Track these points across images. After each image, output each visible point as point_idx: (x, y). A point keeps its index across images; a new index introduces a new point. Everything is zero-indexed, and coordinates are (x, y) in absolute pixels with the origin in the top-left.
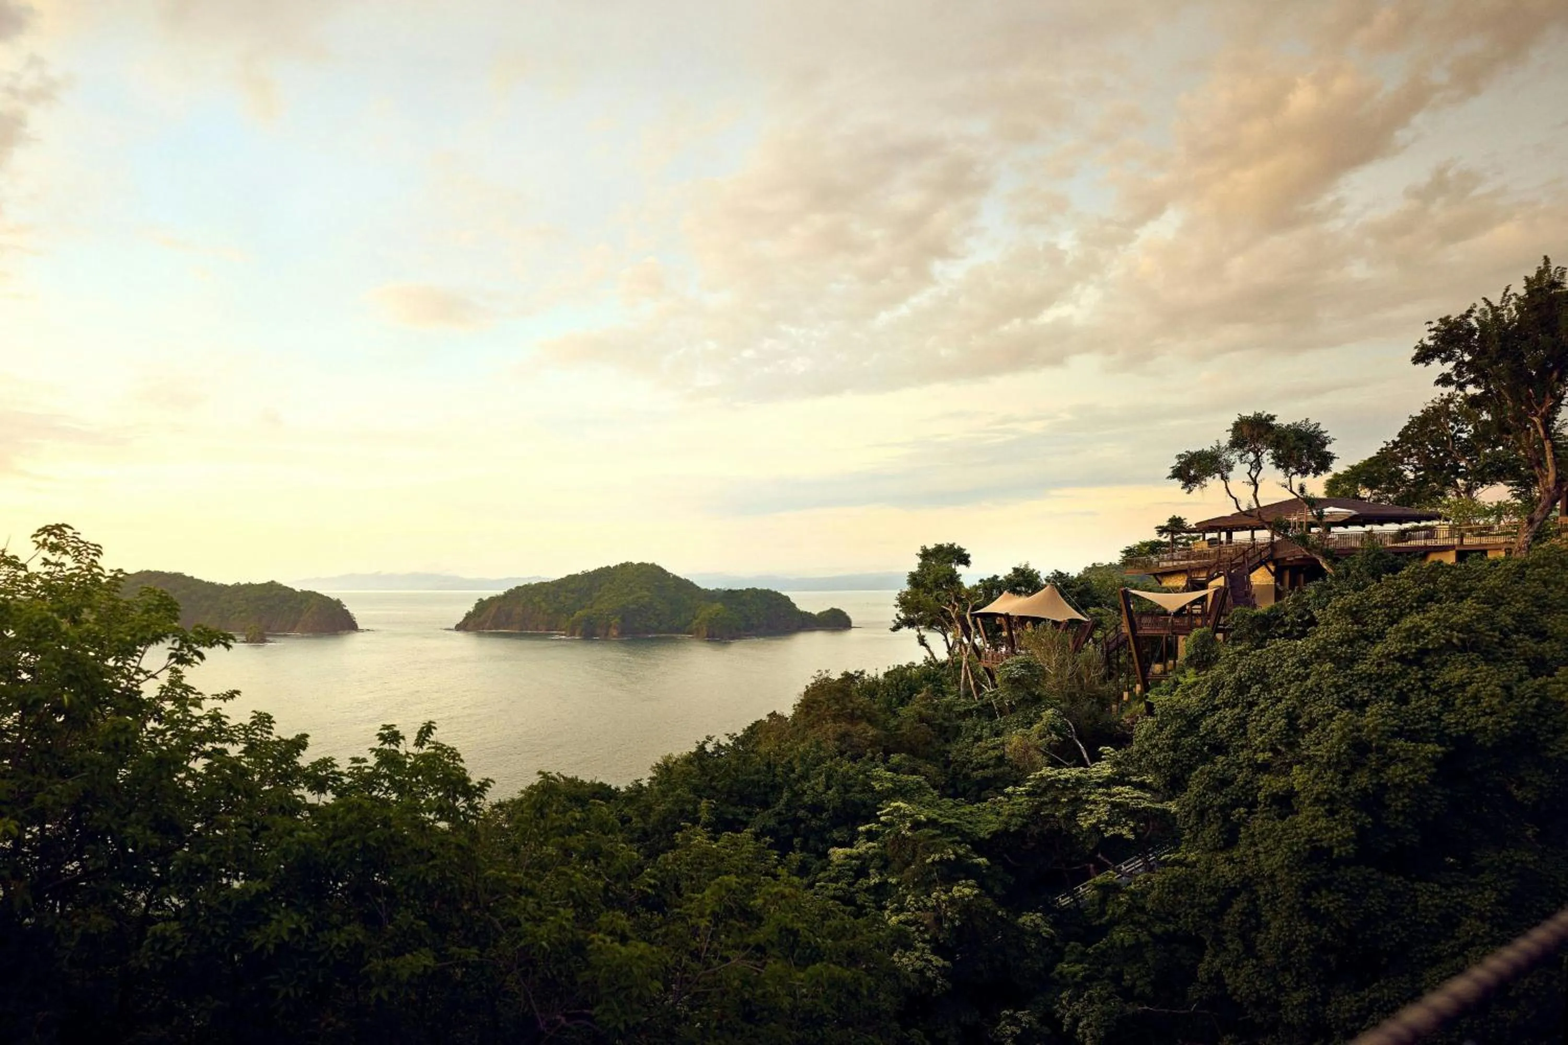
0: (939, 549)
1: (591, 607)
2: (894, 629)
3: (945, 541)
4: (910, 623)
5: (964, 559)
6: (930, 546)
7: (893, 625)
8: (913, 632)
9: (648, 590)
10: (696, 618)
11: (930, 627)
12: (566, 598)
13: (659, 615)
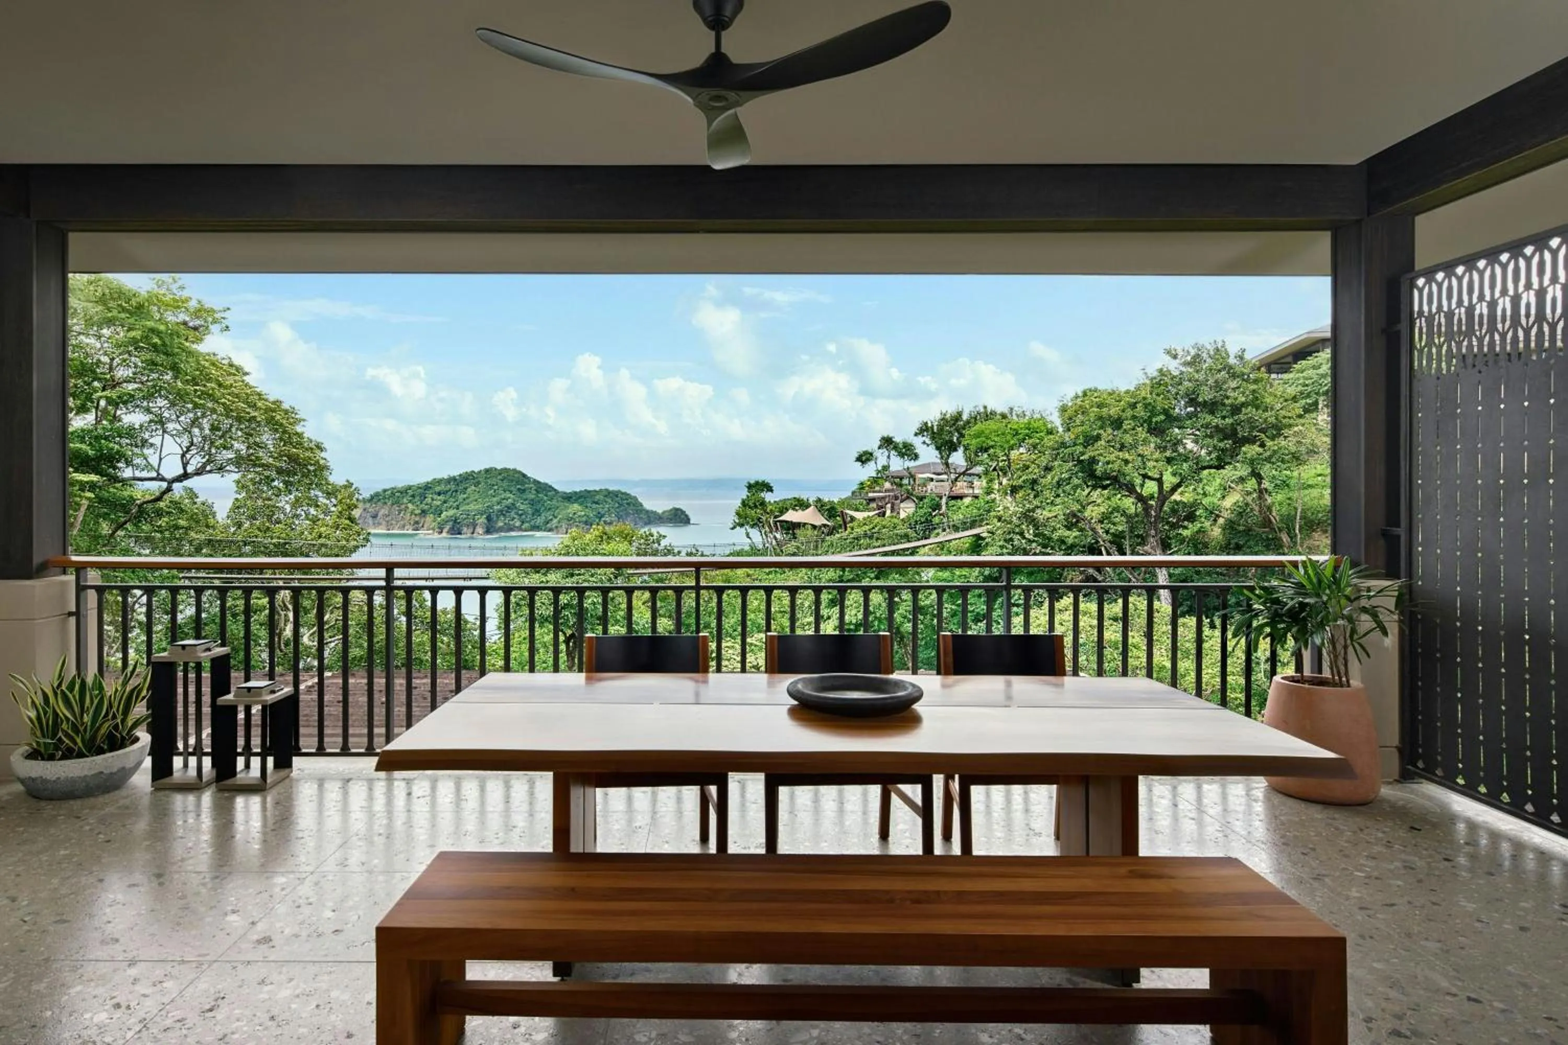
0: (757, 483)
1: (458, 509)
2: (732, 529)
3: (760, 479)
4: (742, 525)
5: (770, 489)
6: (752, 482)
7: (732, 526)
8: (743, 530)
9: (511, 492)
10: (556, 517)
11: (752, 526)
12: (433, 499)
13: (521, 515)
